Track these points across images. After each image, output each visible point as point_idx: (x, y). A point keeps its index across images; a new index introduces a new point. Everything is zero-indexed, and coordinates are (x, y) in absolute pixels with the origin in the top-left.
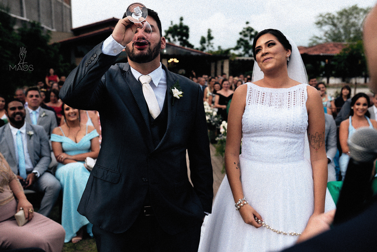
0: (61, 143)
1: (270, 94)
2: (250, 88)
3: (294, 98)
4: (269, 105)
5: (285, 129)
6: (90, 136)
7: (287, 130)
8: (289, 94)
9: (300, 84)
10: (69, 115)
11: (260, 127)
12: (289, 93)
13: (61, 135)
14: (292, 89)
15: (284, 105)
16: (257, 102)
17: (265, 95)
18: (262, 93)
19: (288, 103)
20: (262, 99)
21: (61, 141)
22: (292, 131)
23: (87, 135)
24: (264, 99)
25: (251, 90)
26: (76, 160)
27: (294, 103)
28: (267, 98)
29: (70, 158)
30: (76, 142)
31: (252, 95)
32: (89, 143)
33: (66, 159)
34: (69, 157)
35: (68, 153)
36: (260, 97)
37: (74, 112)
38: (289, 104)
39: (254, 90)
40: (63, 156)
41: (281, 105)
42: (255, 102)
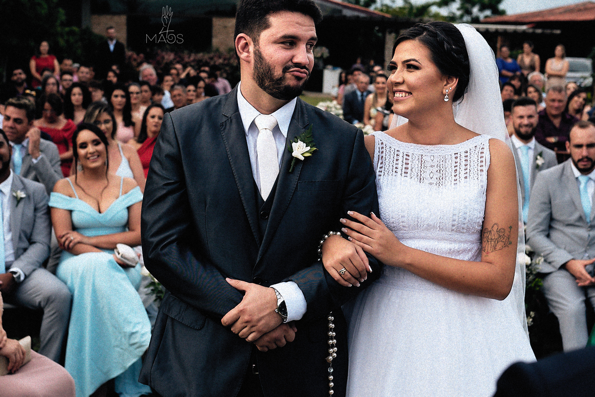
0: (71, 212)
1: (420, 157)
2: (380, 142)
3: (466, 165)
4: (419, 179)
5: (450, 226)
6: (127, 201)
7: (454, 228)
8: (456, 158)
9: (478, 135)
10: (86, 157)
11: (402, 222)
12: (456, 155)
13: (70, 196)
14: (462, 147)
15: (447, 178)
16: (396, 172)
17: (410, 158)
18: (405, 154)
19: (453, 174)
20: (404, 166)
21: (70, 207)
22: (463, 228)
23: (121, 198)
24: (409, 166)
25: (382, 148)
26: (99, 247)
27: (466, 175)
28: (415, 164)
29: (87, 242)
30: (100, 212)
31: (384, 157)
32: (125, 213)
33: (79, 243)
34: (85, 240)
35: (83, 232)
36: (400, 162)
37: (97, 151)
38: (455, 176)
39: (388, 147)
40: (74, 237)
41: (441, 179)
42: (391, 171)
